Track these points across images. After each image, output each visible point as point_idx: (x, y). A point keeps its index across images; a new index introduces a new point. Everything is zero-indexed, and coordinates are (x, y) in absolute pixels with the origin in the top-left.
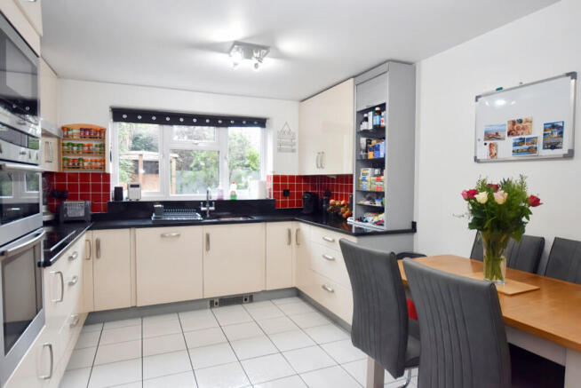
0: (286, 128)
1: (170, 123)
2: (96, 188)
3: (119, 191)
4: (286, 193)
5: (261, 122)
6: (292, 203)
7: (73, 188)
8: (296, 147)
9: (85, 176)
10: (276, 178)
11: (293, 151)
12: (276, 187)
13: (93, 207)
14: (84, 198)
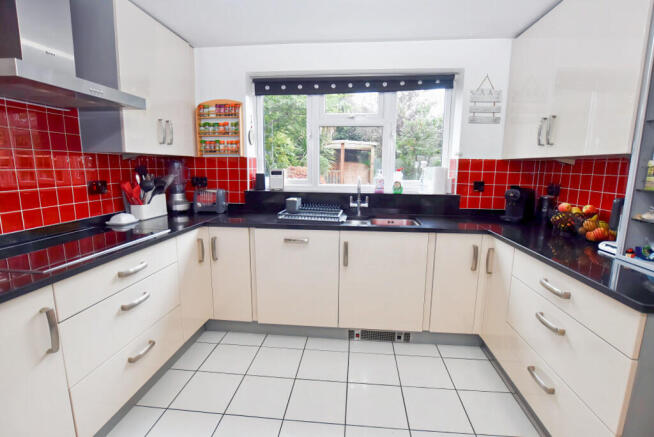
0: (487, 86)
1: (320, 92)
2: (234, 174)
3: (260, 178)
4: (479, 186)
5: (446, 80)
6: (486, 202)
7: (212, 174)
8: (502, 115)
10: (463, 164)
11: (496, 121)
12: (462, 177)
13: (234, 197)
14: (223, 186)
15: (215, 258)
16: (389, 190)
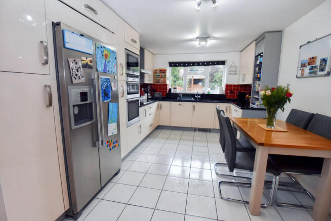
0: (233, 65)
1: (187, 66)
2: (164, 89)
3: (170, 89)
4: (232, 92)
5: (223, 63)
6: (234, 96)
7: (157, 88)
8: (238, 73)
9: (160, 85)
10: (227, 86)
11: (236, 74)
12: (226, 90)
13: (163, 95)
14: (160, 91)
15: (161, 109)
16: (206, 93)
